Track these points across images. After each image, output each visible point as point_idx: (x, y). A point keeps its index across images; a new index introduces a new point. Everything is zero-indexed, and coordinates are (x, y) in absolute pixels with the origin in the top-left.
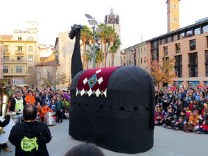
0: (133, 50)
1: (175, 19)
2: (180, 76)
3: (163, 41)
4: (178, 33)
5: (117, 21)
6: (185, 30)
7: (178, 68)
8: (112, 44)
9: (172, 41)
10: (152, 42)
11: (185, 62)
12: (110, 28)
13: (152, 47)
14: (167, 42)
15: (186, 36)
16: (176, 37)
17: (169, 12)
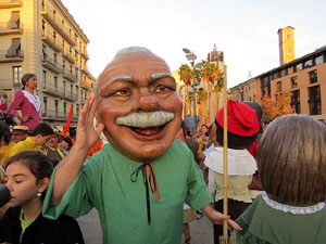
0: (240, 88)
1: (290, 51)
2: (298, 112)
3: (275, 75)
4: (294, 64)
5: (221, 58)
6: (303, 60)
7: (296, 104)
8: (216, 83)
9: (287, 74)
10: (262, 77)
11: (304, 97)
12: (213, 66)
13: (263, 83)
14: (280, 76)
15: (304, 68)
16: (291, 70)
17: (281, 43)
